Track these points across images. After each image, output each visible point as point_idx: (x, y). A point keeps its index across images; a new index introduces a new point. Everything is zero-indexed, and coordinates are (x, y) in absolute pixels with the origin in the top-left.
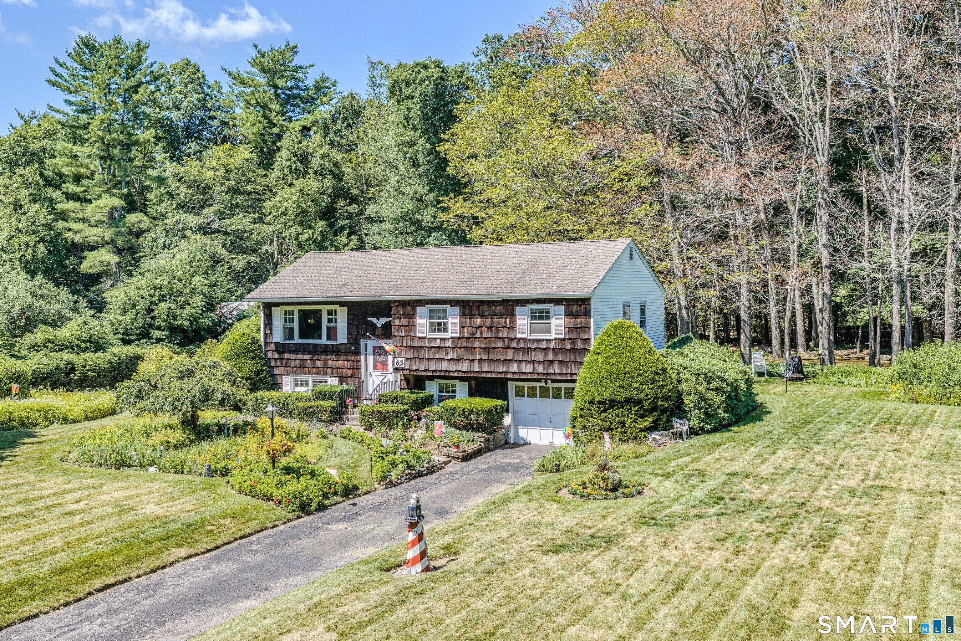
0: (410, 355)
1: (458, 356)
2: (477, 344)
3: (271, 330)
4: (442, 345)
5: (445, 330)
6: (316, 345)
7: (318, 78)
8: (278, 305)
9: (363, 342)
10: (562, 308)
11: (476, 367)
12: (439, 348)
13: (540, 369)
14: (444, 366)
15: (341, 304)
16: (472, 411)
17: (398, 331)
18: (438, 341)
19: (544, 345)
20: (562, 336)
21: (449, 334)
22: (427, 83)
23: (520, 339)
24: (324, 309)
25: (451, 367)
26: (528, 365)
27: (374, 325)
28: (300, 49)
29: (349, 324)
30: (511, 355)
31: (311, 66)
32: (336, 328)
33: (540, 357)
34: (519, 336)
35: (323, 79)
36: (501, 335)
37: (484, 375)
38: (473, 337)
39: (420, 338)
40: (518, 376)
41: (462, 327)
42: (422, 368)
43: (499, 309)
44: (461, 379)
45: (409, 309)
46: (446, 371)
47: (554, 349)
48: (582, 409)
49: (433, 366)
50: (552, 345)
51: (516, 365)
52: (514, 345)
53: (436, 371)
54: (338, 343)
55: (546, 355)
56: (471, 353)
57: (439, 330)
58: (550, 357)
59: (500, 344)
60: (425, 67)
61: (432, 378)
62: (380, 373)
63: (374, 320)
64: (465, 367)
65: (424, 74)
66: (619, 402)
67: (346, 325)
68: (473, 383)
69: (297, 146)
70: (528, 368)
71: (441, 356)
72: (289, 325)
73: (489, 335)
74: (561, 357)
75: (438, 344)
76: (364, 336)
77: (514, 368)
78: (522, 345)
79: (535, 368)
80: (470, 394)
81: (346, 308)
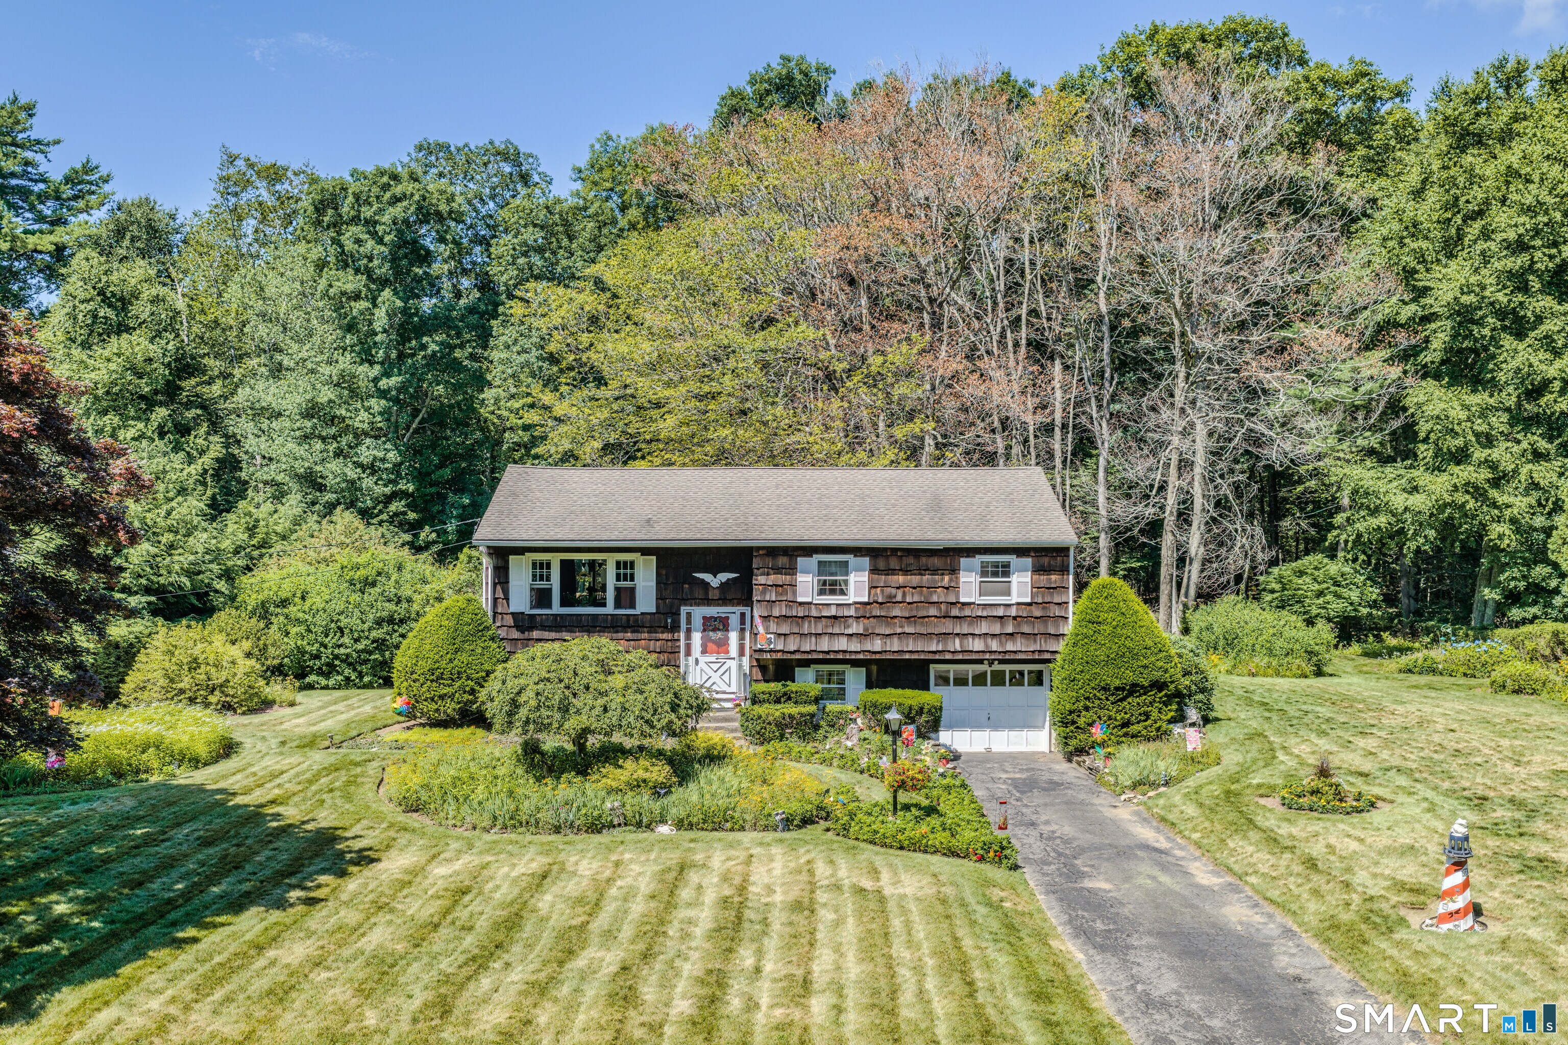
0: (785, 629)
1: (866, 629)
2: (896, 612)
3: (506, 593)
4: (840, 614)
5: (843, 593)
6: (595, 617)
7: (78, 166)
8: (521, 551)
9: (684, 610)
10: (1028, 561)
11: (895, 645)
12: (835, 617)
13: (994, 645)
14: (842, 644)
15: (645, 551)
17: (764, 593)
18: (833, 608)
19: (1000, 612)
20: (1029, 600)
21: (851, 598)
23: (964, 604)
24: (611, 560)
25: (855, 646)
26: (977, 640)
27: (705, 585)
28: (37, 110)
29: (658, 583)
30: (948, 626)
31: (57, 142)
32: (632, 590)
33: (996, 629)
34: (963, 600)
35: (88, 169)
36: (935, 598)
37: (907, 656)
38: (890, 601)
39: (801, 604)
40: (960, 657)
41: (872, 587)
42: (807, 647)
43: (936, 561)
44: (855, 663)
45: (782, 561)
46: (845, 652)
47: (1015, 618)
48: (1087, 698)
49: (824, 645)
50: (1013, 612)
51: (957, 641)
52: (955, 612)
53: (828, 652)
54: (637, 611)
55: (1002, 625)
56: (888, 625)
57: (833, 592)
58: (1010, 630)
59: (933, 611)
61: (806, 663)
62: (713, 659)
63: (707, 577)
64: (877, 645)
66: (1143, 687)
67: (654, 584)
68: (874, 668)
70: (977, 645)
71: (836, 630)
72: (543, 585)
73: (916, 599)
74: (1026, 629)
75: (833, 611)
76: (686, 601)
77: (957, 645)
78: (967, 612)
79: (986, 645)
80: (870, 685)
81: (654, 558)
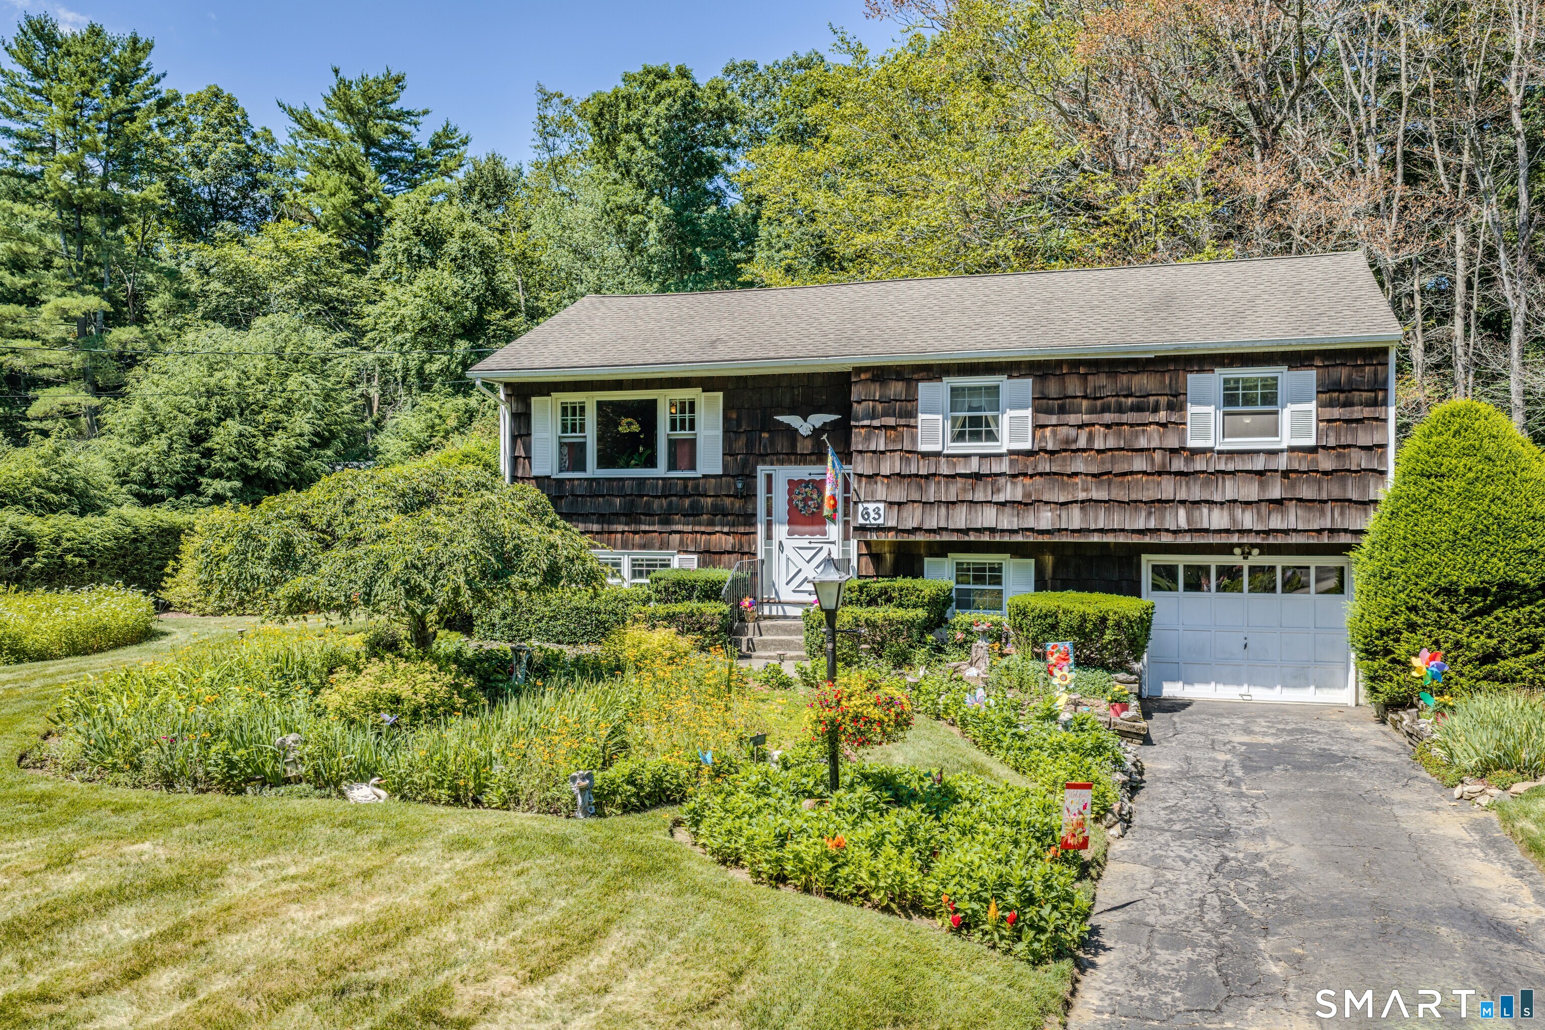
0: (898, 495)
1: (1027, 494)
2: (1079, 465)
3: (528, 448)
4: (985, 470)
5: (991, 436)
6: (641, 481)
7: (440, 130)
8: (546, 389)
9: (762, 471)
10: (1309, 377)
11: (1075, 519)
12: (977, 476)
13: (1248, 520)
14: (988, 517)
15: (708, 384)
16: (1104, 620)
17: (868, 439)
18: (975, 461)
19: (1259, 464)
20: (1311, 442)
21: (1005, 444)
22: (669, 100)
23: (1195, 452)
24: (665, 399)
25: (1007, 521)
26: (1216, 512)
27: (792, 433)
28: (407, 82)
29: (726, 431)
30: (1167, 489)
31: (426, 113)
32: (692, 443)
33: (1251, 491)
34: (1191, 444)
35: (448, 132)
36: (1143, 443)
37: (1096, 538)
38: (1068, 449)
39: (925, 455)
40: (1187, 539)
41: (1038, 427)
42: (932, 523)
43: (1143, 382)
44: (1018, 550)
45: (896, 388)
46: (992, 531)
47: (1286, 474)
48: (1413, 609)
49: (960, 518)
50: (1282, 463)
51: (1182, 512)
52: (1178, 464)
53: (966, 531)
54: (698, 474)
55: (1263, 486)
56: (1064, 487)
57: (976, 436)
58: (1276, 493)
59: (1139, 464)
60: (664, 76)
61: (941, 550)
62: (805, 543)
63: (794, 421)
64: (1045, 519)
65: (664, 86)
66: (1525, 589)
67: (719, 432)
68: (1049, 560)
69: (420, 217)
70: (1218, 519)
71: (980, 496)
72: (572, 437)
73: (1111, 443)
74: (1306, 492)
75: (974, 466)
76: (763, 458)
77: (1181, 518)
78: (1199, 464)
79: (1233, 519)
80: (1041, 585)
81: (719, 396)
